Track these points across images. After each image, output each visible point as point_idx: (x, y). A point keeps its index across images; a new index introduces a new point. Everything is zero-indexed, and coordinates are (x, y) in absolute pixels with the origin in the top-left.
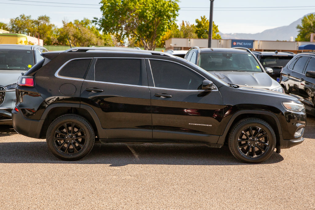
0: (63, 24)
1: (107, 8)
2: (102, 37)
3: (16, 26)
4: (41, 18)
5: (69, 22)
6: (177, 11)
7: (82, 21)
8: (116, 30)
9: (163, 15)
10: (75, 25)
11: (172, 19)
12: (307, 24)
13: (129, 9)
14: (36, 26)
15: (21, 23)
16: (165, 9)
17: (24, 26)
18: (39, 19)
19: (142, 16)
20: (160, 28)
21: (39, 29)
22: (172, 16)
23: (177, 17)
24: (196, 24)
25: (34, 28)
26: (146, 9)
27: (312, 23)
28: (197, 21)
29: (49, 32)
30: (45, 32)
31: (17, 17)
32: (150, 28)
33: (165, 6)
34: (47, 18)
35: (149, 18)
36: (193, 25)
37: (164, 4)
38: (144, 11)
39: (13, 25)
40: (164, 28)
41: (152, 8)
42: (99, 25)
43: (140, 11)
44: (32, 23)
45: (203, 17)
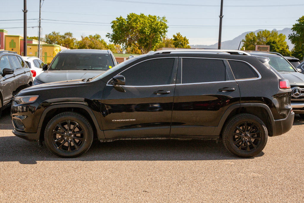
0: (82, 38)
1: (116, 26)
2: (109, 47)
3: (49, 40)
4: (67, 34)
5: (85, 37)
6: (167, 29)
7: (94, 36)
8: (122, 42)
9: (157, 31)
10: (89, 39)
11: (163, 34)
12: (249, 39)
13: (132, 28)
14: (63, 40)
15: (53, 37)
16: (158, 27)
17: (55, 39)
18: (65, 35)
19: (142, 32)
20: (155, 40)
21: (65, 42)
22: (163, 32)
23: (166, 32)
24: (174, 38)
25: (62, 41)
26: (145, 27)
27: (252, 38)
28: (174, 36)
29: (72, 44)
30: (69, 44)
31: (50, 33)
32: (147, 40)
33: (158, 25)
34: (70, 34)
35: (147, 34)
36: (171, 39)
37: (157, 24)
38: (143, 28)
39: (47, 39)
40: (157, 40)
41: (149, 27)
42: (111, 38)
43: (141, 28)
44: (60, 37)
45: (178, 33)
